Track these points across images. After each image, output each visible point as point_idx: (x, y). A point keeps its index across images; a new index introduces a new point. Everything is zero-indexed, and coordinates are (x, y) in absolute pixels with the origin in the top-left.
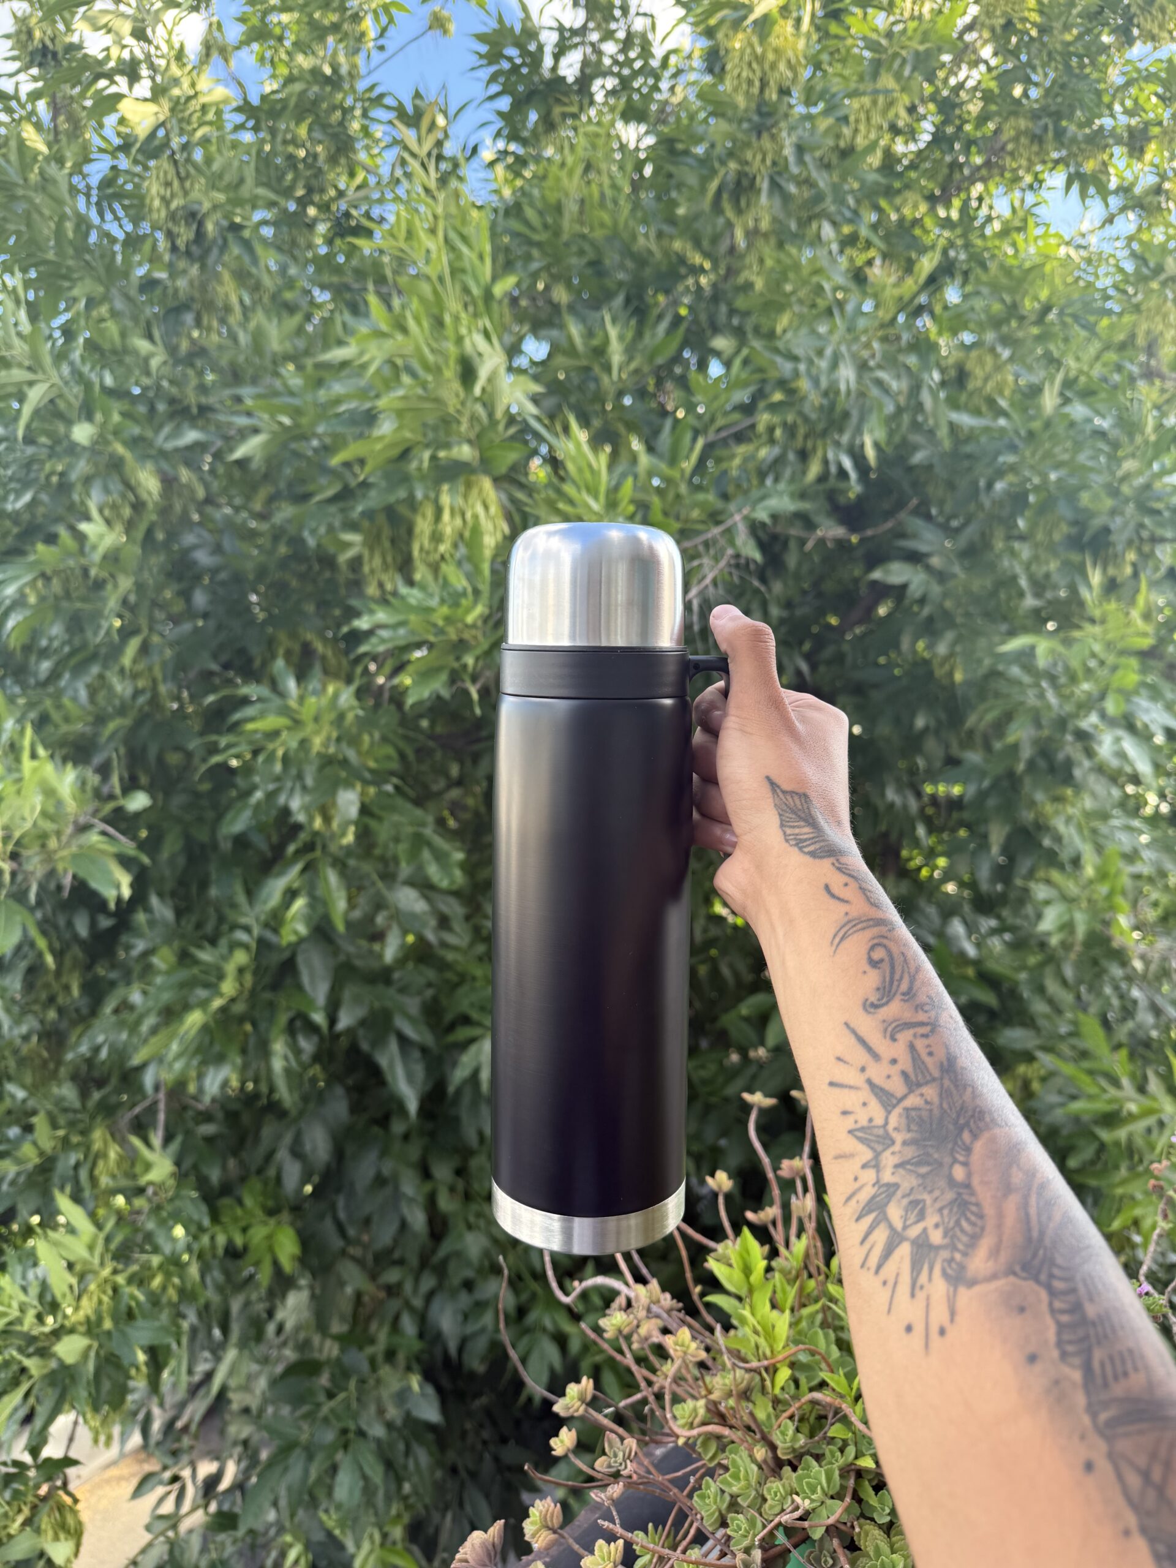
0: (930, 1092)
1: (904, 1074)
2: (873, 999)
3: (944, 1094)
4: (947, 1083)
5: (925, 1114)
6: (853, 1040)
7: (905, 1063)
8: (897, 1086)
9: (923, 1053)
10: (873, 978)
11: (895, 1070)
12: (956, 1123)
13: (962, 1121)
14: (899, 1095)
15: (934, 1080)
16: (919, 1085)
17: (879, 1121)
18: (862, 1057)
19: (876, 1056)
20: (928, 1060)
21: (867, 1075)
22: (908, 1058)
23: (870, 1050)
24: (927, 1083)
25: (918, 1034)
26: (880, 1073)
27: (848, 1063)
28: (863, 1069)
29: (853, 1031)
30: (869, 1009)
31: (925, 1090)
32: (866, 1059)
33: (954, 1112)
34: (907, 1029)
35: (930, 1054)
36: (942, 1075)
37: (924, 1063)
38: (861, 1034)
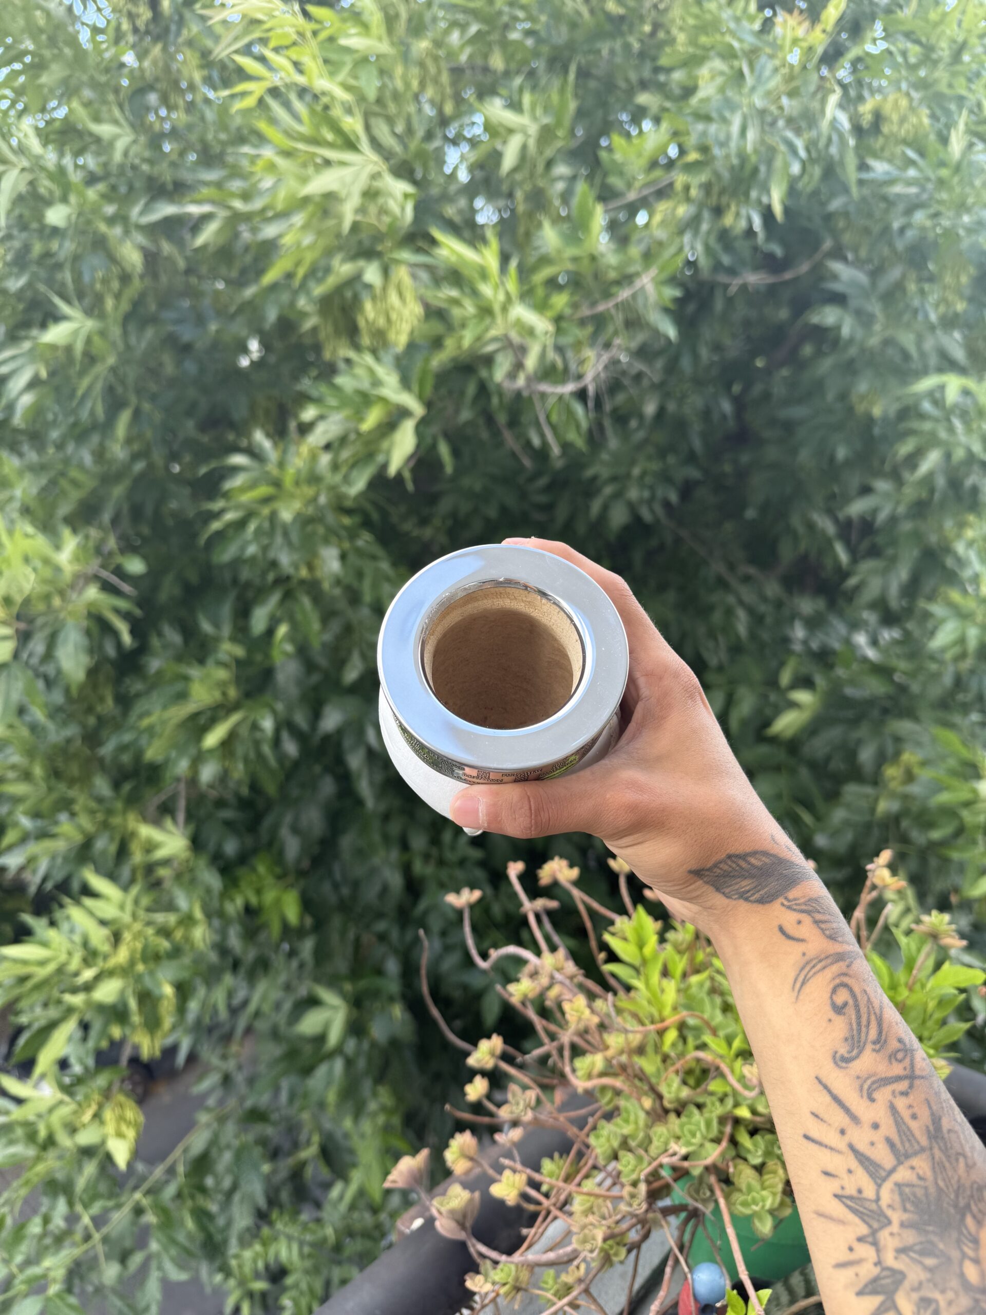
0: (921, 1164)
1: (889, 1141)
2: (843, 1050)
3: (938, 1167)
4: (938, 1153)
5: (919, 1192)
6: (828, 1098)
7: (888, 1128)
8: (883, 1156)
9: (905, 1114)
10: (840, 1028)
11: (878, 1136)
12: (956, 1206)
13: (962, 1203)
14: (887, 1166)
15: (923, 1150)
16: (907, 1156)
17: (870, 1194)
18: (838, 1118)
19: (855, 1119)
20: (914, 1125)
21: (847, 1138)
22: (891, 1121)
23: (847, 1110)
24: (916, 1154)
25: (897, 1092)
26: (861, 1138)
27: (825, 1122)
28: (843, 1132)
29: (826, 1087)
30: (840, 1063)
31: (915, 1162)
32: (844, 1120)
33: (951, 1189)
34: (884, 1085)
35: (914, 1117)
36: (931, 1143)
37: (909, 1129)
38: (835, 1092)
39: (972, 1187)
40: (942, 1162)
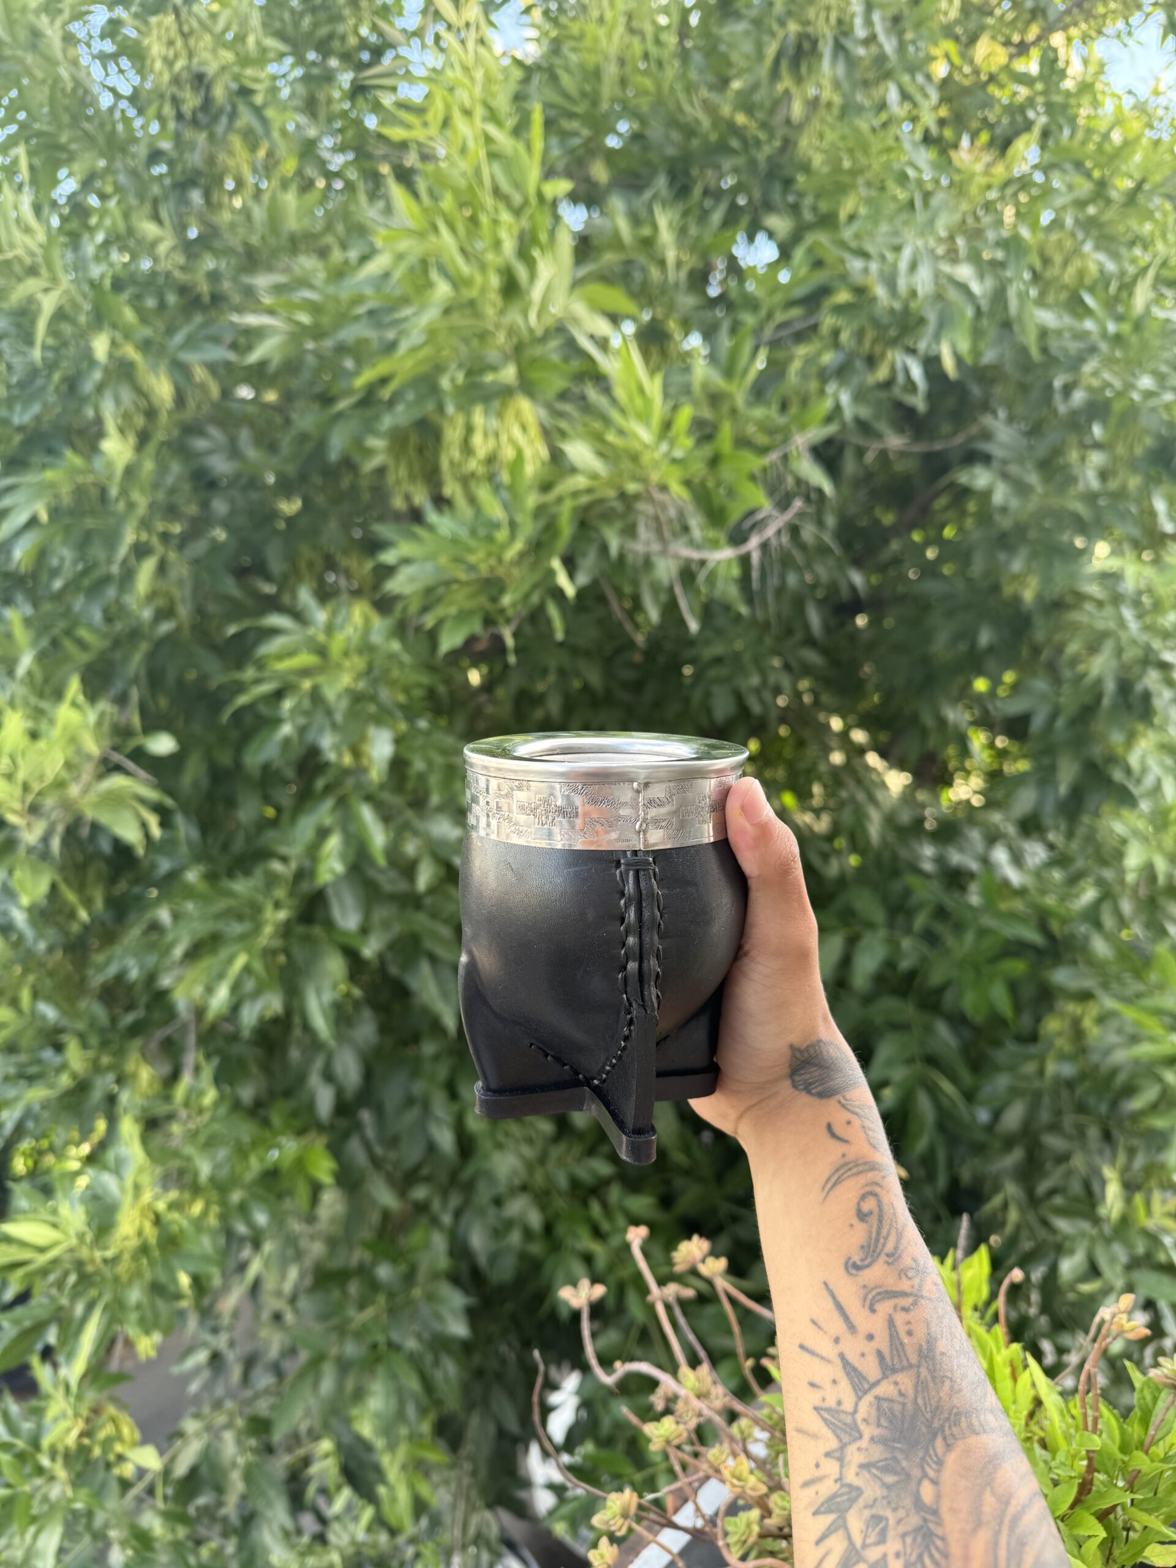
1: (880, 1354)
2: (856, 1257)
3: (921, 1386)
4: (924, 1371)
5: (897, 1407)
6: (830, 1305)
8: (870, 1368)
9: (902, 1329)
10: (859, 1234)
12: (929, 1426)
13: (936, 1424)
14: (872, 1379)
17: (848, 1406)
18: (836, 1325)
21: (839, 1347)
22: (886, 1334)
23: (846, 1319)
24: (903, 1369)
25: (898, 1307)
27: (822, 1330)
28: (837, 1341)
29: (832, 1294)
30: (851, 1271)
31: (899, 1377)
32: (842, 1329)
33: (929, 1411)
34: (888, 1298)
35: (910, 1334)
36: (920, 1360)
37: (901, 1344)
38: (837, 1300)
39: (950, 1411)
40: (926, 1382)
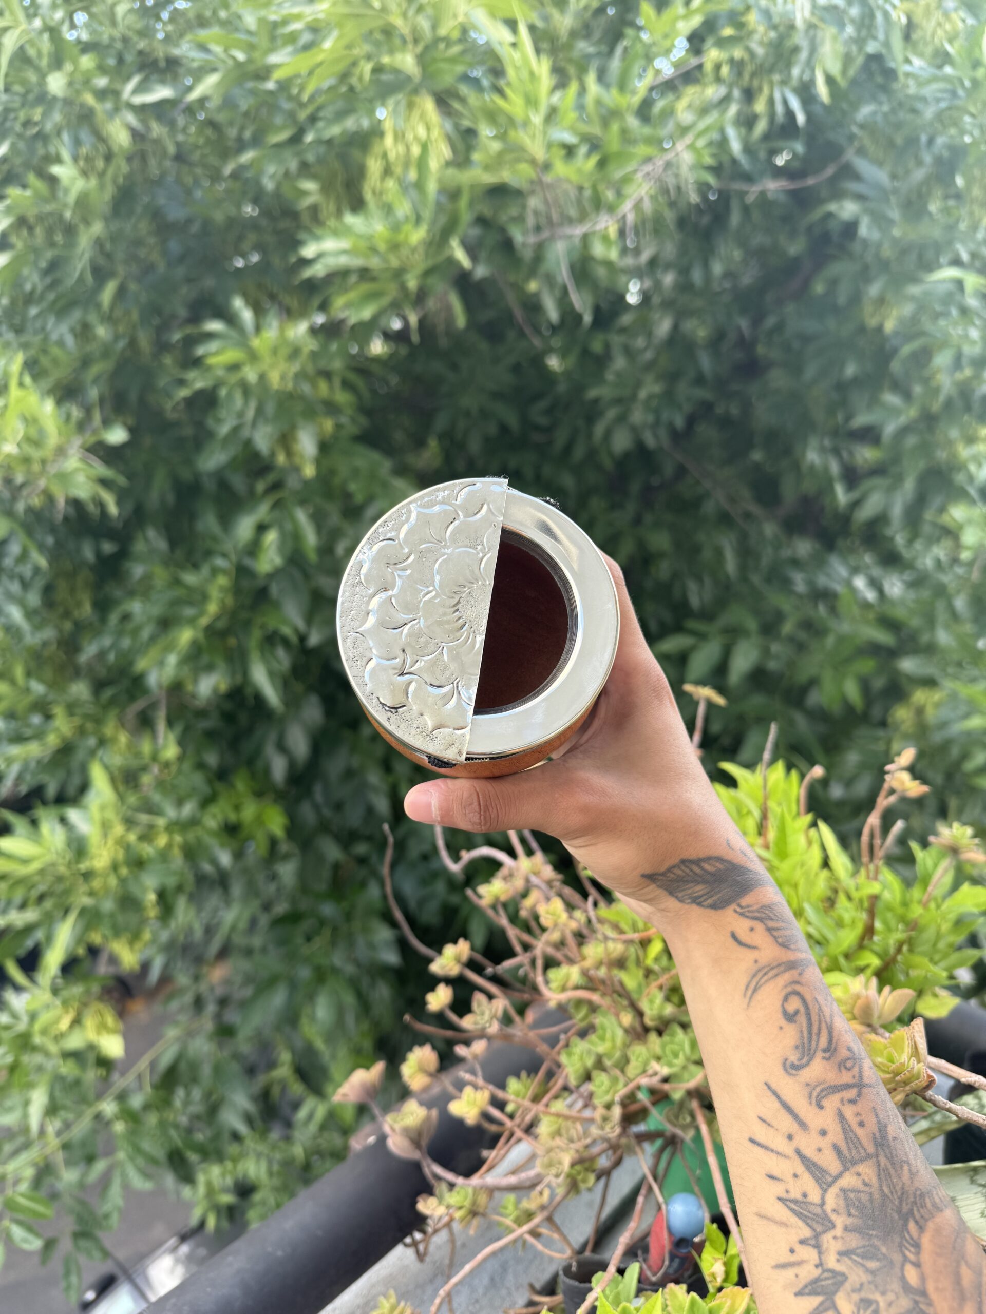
0: (867, 1170)
1: (836, 1147)
2: (793, 1058)
3: (883, 1174)
4: (883, 1161)
5: (864, 1198)
6: (777, 1104)
7: (836, 1135)
8: (830, 1162)
9: (854, 1123)
10: (791, 1035)
11: (825, 1143)
12: (899, 1211)
13: (905, 1209)
14: (833, 1172)
15: (869, 1156)
16: (854, 1163)
17: (815, 1197)
18: (786, 1123)
19: (803, 1125)
20: (860, 1132)
21: (794, 1143)
22: (838, 1129)
23: (795, 1117)
24: (862, 1160)
25: (845, 1100)
26: (809, 1144)
27: (772, 1127)
28: (790, 1137)
29: (775, 1093)
30: (790, 1070)
31: (861, 1168)
32: (794, 1127)
33: (896, 1197)
34: (835, 1092)
35: (861, 1124)
36: (877, 1149)
37: (856, 1136)
38: (784, 1098)
39: (915, 1194)
40: (887, 1169)
